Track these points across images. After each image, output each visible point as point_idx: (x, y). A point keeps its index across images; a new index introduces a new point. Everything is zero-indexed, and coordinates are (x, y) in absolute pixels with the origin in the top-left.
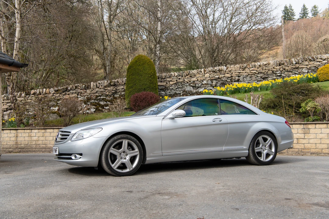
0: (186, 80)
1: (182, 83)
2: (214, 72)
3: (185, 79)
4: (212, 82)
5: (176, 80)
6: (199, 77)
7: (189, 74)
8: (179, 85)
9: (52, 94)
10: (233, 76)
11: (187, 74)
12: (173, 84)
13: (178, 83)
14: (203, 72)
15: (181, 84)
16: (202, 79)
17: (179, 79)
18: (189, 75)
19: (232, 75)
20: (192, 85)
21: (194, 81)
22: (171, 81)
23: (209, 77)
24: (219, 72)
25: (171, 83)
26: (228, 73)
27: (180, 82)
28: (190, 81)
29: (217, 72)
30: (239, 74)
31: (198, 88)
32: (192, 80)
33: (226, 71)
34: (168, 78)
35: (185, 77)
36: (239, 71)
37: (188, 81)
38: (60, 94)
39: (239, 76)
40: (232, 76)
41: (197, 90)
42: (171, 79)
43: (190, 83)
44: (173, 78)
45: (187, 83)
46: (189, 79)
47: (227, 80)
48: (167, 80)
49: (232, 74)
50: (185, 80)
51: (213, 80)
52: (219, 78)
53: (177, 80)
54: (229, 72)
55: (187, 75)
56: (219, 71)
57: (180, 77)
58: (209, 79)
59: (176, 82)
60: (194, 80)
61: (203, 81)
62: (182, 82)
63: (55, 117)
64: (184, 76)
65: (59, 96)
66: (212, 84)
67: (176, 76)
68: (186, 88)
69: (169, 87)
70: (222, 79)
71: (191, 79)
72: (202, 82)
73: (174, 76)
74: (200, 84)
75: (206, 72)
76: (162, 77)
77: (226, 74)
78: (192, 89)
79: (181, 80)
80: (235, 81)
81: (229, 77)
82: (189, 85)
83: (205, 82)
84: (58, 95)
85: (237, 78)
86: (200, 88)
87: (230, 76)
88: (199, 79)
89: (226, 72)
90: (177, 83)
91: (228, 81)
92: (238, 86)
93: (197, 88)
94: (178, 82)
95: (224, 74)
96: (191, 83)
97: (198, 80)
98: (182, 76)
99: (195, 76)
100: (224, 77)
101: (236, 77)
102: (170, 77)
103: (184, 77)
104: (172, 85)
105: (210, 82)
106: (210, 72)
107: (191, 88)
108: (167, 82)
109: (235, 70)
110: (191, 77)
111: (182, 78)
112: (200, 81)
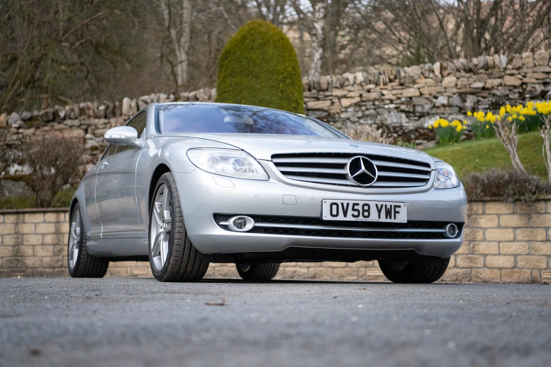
0: (388, 94)
1: (377, 103)
2: (469, 70)
3: (384, 92)
4: (464, 101)
5: (358, 95)
6: (426, 85)
7: (396, 78)
8: (367, 109)
9: (15, 128)
10: (526, 84)
11: (392, 77)
12: (351, 106)
13: (365, 101)
14: (437, 72)
15: (374, 104)
16: (434, 91)
17: (369, 91)
18: (397, 81)
19: (525, 80)
20: (403, 107)
21: (411, 98)
22: (345, 97)
23: (456, 85)
24: (487, 70)
25: (345, 102)
26: (512, 75)
27: (369, 101)
28: (399, 98)
29: (481, 71)
30: (544, 76)
31: (422, 115)
32: (404, 95)
33: (505, 69)
34: (337, 88)
35: (385, 87)
36: (548, 69)
37: (394, 98)
38: (38, 128)
39: (545, 84)
40: (523, 83)
41: (419, 123)
42: (344, 93)
43: (398, 102)
44: (350, 88)
45: (392, 102)
46: (395, 92)
47: (508, 96)
48: (334, 94)
49: (525, 77)
50: (383, 95)
51: (466, 93)
52: (484, 89)
53: (361, 96)
54: (515, 72)
55: (391, 81)
56: (486, 67)
57: (372, 86)
58: (455, 90)
59: (357, 99)
60: (410, 95)
61: (436, 98)
62: (376, 100)
63: (20, 190)
64: (382, 84)
65: (34, 134)
66: (461, 105)
67: (361, 84)
68: (386, 115)
69: (338, 113)
70: (494, 91)
71: (403, 91)
72: (434, 100)
73: (354, 83)
74: (427, 107)
75: (445, 73)
76: (320, 87)
77: (507, 78)
78: (404, 120)
79: (373, 95)
80: (533, 98)
81: (515, 87)
82: (397, 108)
83: (442, 100)
84: (32, 130)
85: (539, 88)
86: (427, 118)
87: (518, 83)
88: (426, 91)
89: (508, 72)
90: (362, 104)
91: (511, 96)
92: (540, 110)
93: (420, 117)
94: (364, 99)
95: (501, 77)
96: (403, 103)
97: (421, 94)
98: (377, 84)
99: (414, 82)
100: (501, 85)
101: (537, 86)
102: (342, 86)
103: (382, 86)
104: (347, 108)
105: (456, 100)
106: (458, 70)
107: (401, 117)
108: (334, 101)
109: (535, 66)
110: (401, 84)
111: (378, 88)
112: (428, 96)
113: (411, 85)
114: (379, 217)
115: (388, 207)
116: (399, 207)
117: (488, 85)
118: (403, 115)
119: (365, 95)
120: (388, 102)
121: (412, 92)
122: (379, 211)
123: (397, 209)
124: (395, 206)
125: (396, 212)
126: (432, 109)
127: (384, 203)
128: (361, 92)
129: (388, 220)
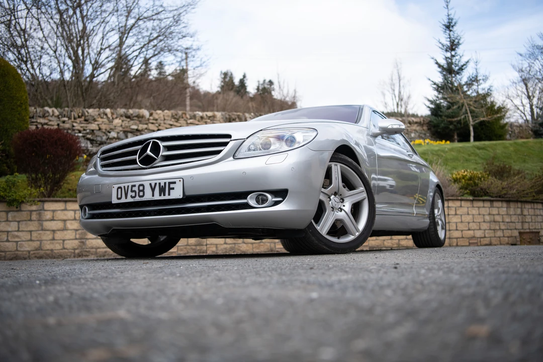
0: (77, 126)
2: (128, 117)
3: (75, 124)
5: (56, 124)
6: (102, 122)
7: (82, 115)
11: (80, 114)
14: (109, 115)
16: (108, 127)
17: (64, 122)
18: (83, 118)
20: (89, 136)
21: (93, 131)
22: (46, 124)
23: (121, 126)
24: (138, 118)
26: (152, 123)
28: (84, 130)
29: (135, 118)
31: (102, 143)
32: (88, 128)
33: (149, 119)
34: (40, 117)
35: (75, 121)
36: (171, 123)
37: (82, 129)
40: (159, 129)
41: (100, 148)
42: (46, 121)
43: (85, 132)
44: (50, 118)
45: (80, 132)
46: (82, 125)
48: (38, 121)
49: (159, 125)
50: (73, 126)
51: (128, 132)
52: (138, 130)
53: (58, 125)
54: (154, 122)
55: (79, 117)
56: (138, 116)
57: (66, 119)
58: (121, 129)
60: (92, 128)
61: (110, 132)
64: (73, 118)
67: (58, 117)
70: (144, 132)
71: (88, 125)
72: (108, 134)
73: (53, 115)
74: (104, 138)
75: (115, 116)
77: (150, 125)
78: (89, 145)
79: (67, 126)
82: (84, 136)
88: (103, 127)
89: (151, 121)
93: (100, 144)
95: (147, 124)
96: (87, 133)
97: (100, 129)
98: (70, 118)
99: (95, 120)
100: (146, 129)
102: (44, 117)
103: (73, 120)
106: (122, 116)
107: (87, 143)
109: (165, 119)
110: (86, 120)
111: (70, 121)
112: (104, 131)
113: (93, 122)
114: (153, 196)
115: (162, 184)
116: (175, 183)
117: (140, 128)
118: (89, 142)
119: (61, 124)
120: (77, 132)
121: (94, 126)
122: (153, 190)
123: (172, 186)
124: (170, 183)
125: (170, 189)
126: (107, 139)
127: (158, 182)
128: (59, 122)
129: (163, 198)
